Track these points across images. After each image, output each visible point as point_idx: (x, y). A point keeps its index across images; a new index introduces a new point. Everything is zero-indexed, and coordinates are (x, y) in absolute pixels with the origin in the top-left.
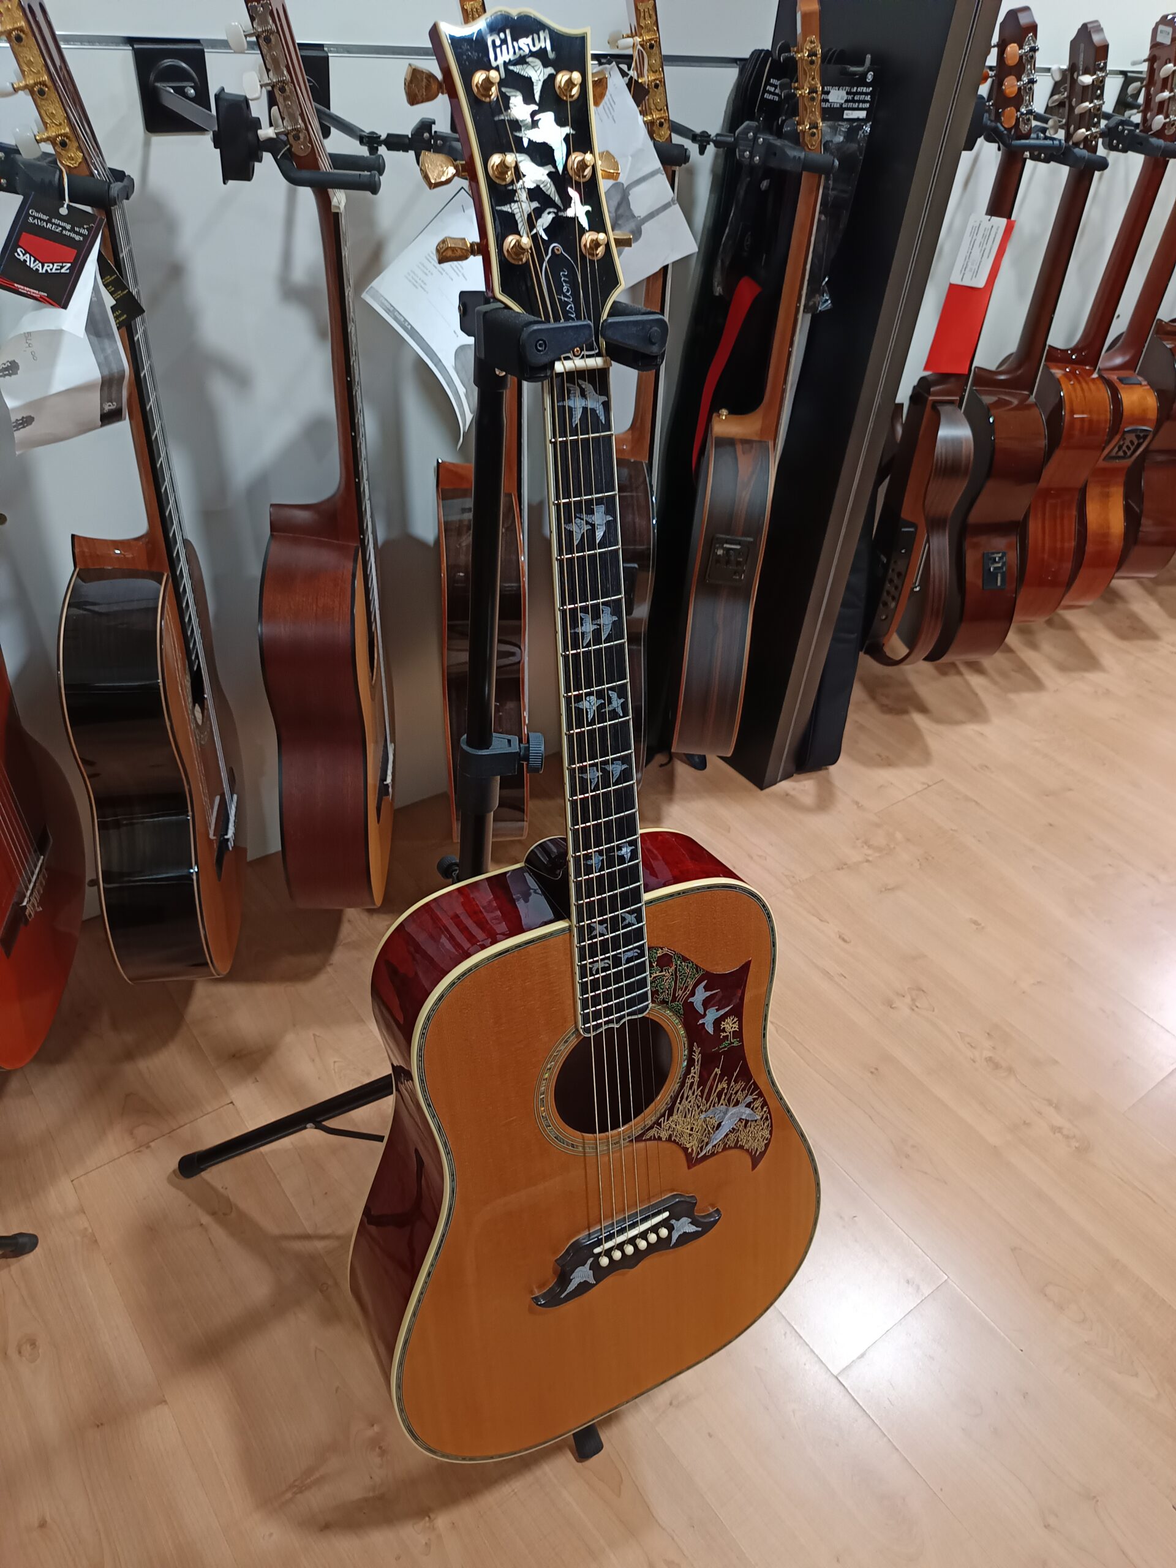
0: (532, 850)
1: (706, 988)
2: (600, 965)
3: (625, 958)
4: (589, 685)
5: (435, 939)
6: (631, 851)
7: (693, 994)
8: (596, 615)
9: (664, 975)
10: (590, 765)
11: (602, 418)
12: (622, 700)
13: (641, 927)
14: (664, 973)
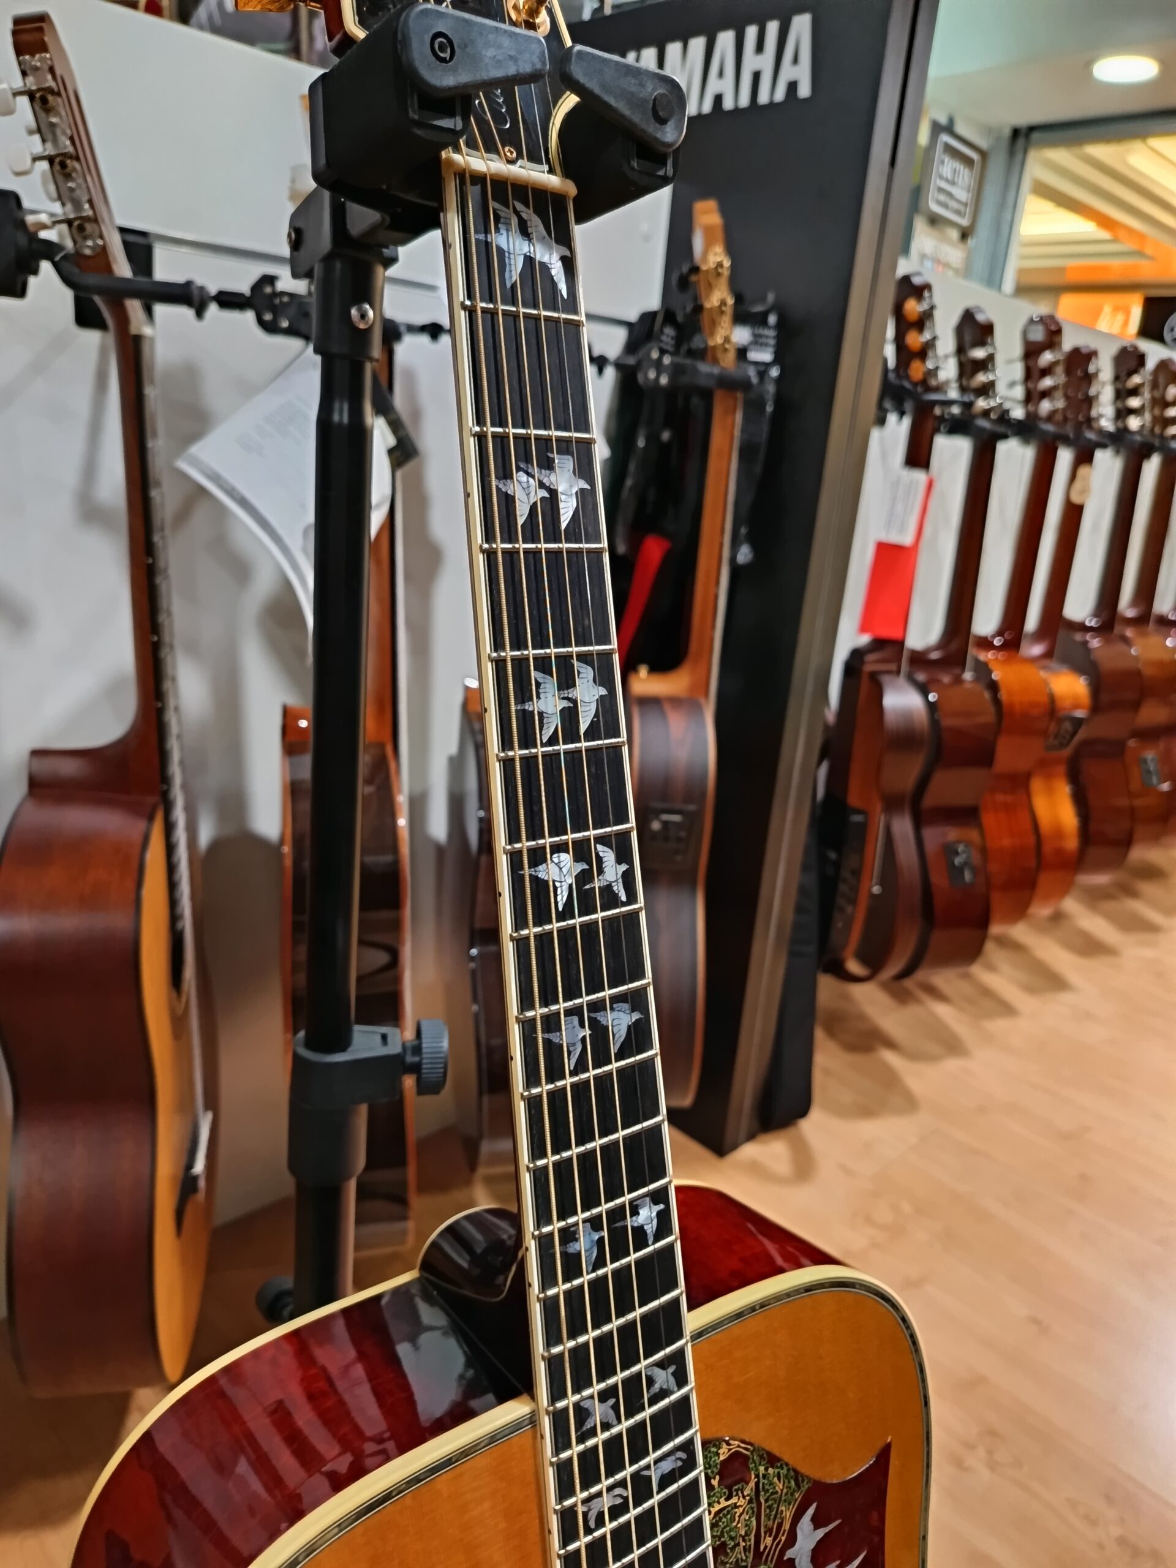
0: (434, 1244)
1: (817, 1523)
2: (606, 1502)
3: (659, 1475)
4: (558, 829)
5: (223, 1468)
6: (659, 1214)
7: (792, 1540)
8: (567, 681)
9: (735, 1506)
10: (569, 1012)
11: (563, 287)
12: (624, 867)
13: (685, 1400)
14: (734, 1500)
